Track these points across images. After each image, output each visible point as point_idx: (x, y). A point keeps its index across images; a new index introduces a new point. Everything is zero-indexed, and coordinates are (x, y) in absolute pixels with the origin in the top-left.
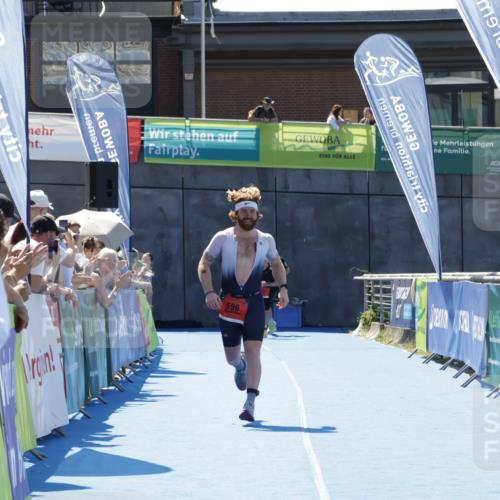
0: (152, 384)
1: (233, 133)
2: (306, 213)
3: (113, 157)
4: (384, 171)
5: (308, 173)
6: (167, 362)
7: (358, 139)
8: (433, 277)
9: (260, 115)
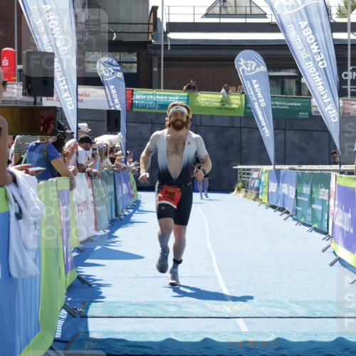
1: (176, 97)
3: (118, 107)
4: (249, 117)
7: (236, 100)
8: (271, 168)
9: (189, 88)
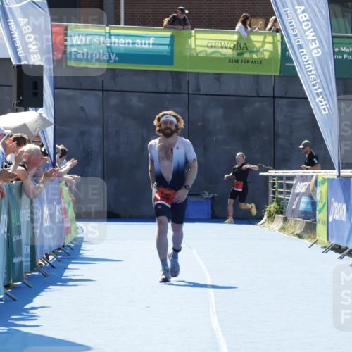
0: (73, 270)
1: (150, 39)
2: (216, 114)
4: (289, 76)
5: (218, 77)
6: (87, 251)
8: (332, 174)
9: (174, 22)
